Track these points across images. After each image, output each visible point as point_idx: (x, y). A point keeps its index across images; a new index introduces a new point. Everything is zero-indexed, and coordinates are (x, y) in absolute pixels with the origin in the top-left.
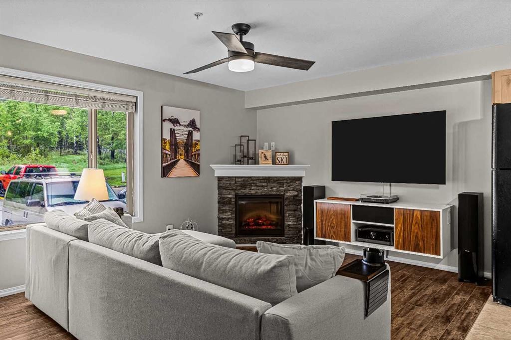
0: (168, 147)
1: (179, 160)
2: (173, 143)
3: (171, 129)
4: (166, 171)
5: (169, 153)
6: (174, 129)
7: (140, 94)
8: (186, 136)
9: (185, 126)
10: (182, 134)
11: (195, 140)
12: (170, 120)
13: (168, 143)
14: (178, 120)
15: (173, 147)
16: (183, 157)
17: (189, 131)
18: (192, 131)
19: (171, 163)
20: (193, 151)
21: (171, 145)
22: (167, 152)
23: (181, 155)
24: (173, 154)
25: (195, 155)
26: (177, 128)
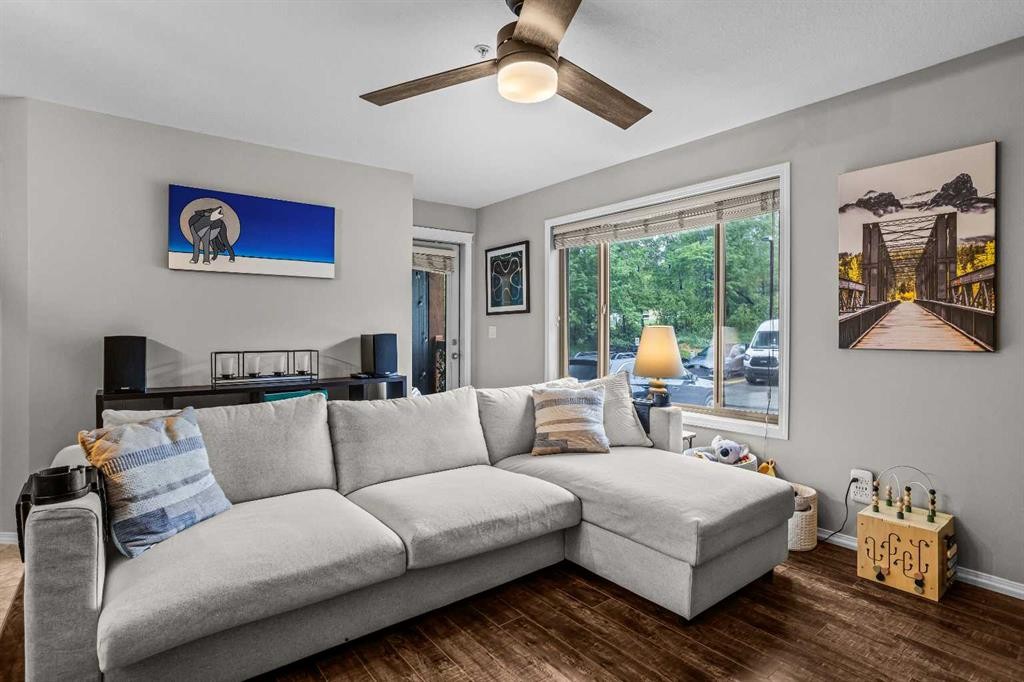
0: (854, 273)
1: (899, 302)
2: (874, 259)
3: (866, 227)
4: (851, 333)
5: (861, 288)
6: (876, 225)
7: (782, 170)
8: (927, 233)
9: (920, 206)
10: (906, 232)
11: (968, 240)
12: (863, 204)
13: (855, 265)
14: (890, 195)
15: (875, 271)
16: (912, 295)
17: (940, 217)
18: (953, 216)
19: (864, 314)
20: (959, 273)
21: (865, 266)
22: (852, 286)
23: (903, 290)
24: (874, 290)
25: (969, 286)
26: (887, 217)
